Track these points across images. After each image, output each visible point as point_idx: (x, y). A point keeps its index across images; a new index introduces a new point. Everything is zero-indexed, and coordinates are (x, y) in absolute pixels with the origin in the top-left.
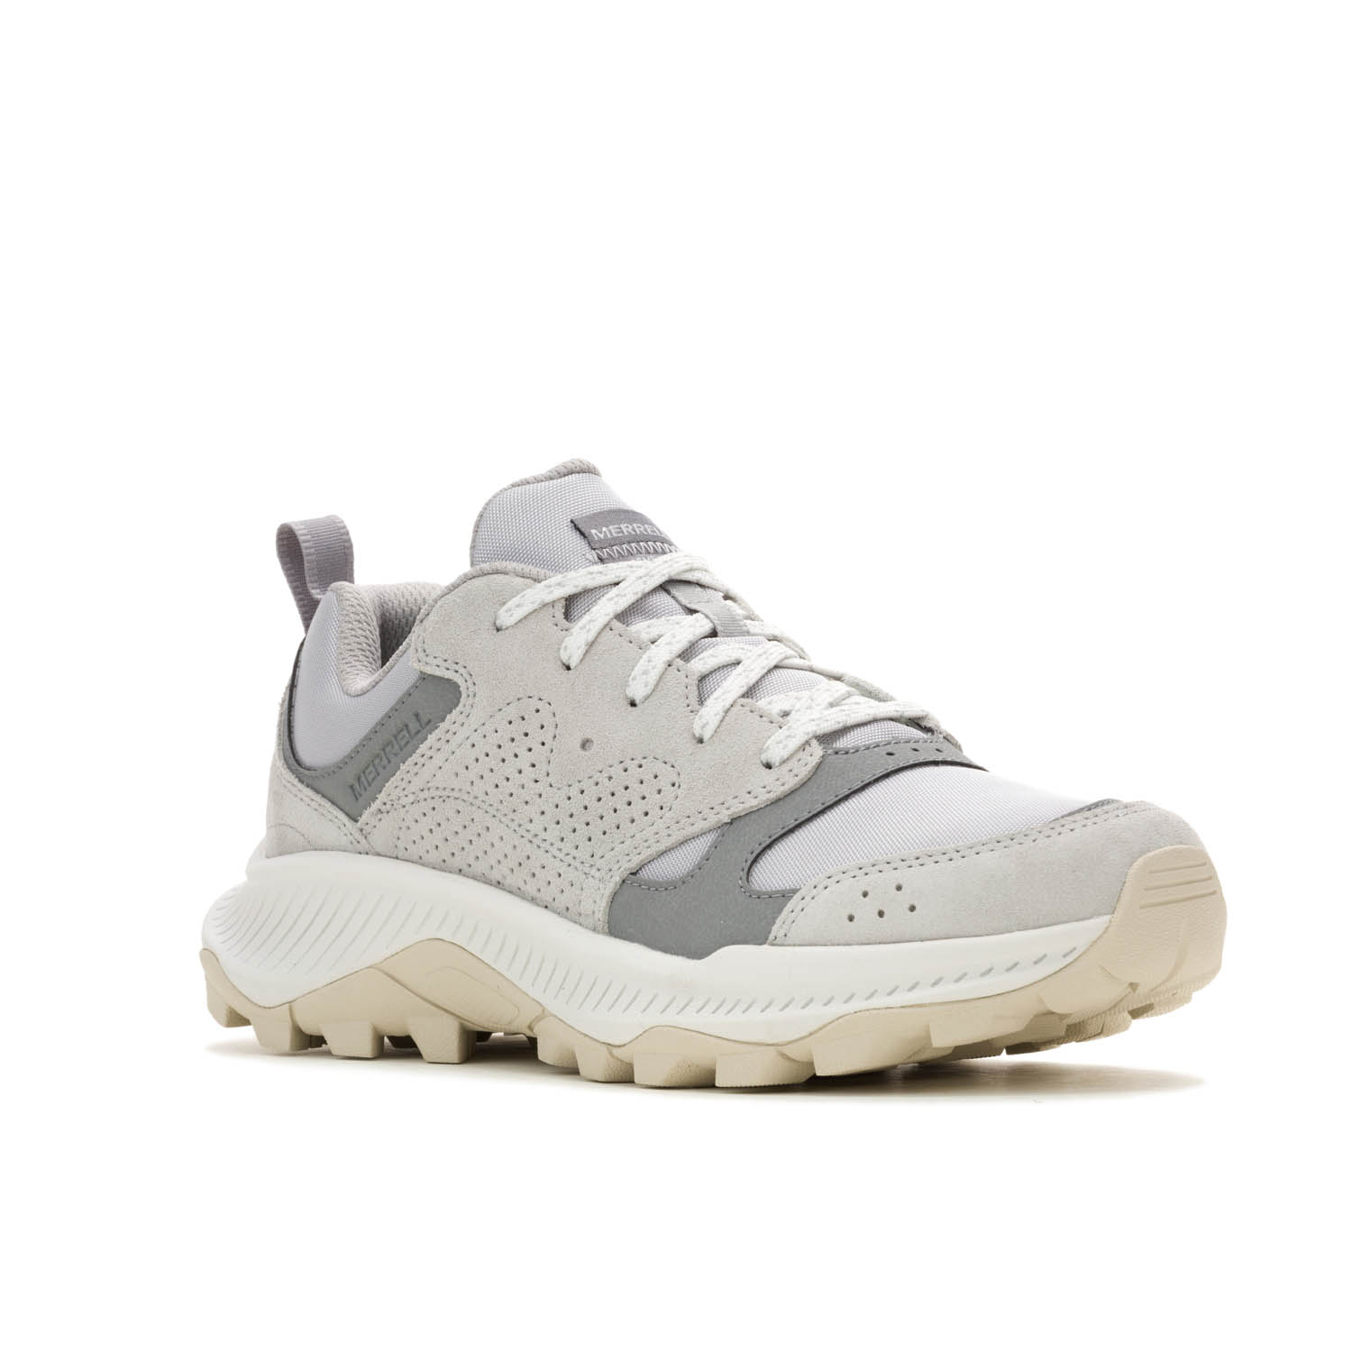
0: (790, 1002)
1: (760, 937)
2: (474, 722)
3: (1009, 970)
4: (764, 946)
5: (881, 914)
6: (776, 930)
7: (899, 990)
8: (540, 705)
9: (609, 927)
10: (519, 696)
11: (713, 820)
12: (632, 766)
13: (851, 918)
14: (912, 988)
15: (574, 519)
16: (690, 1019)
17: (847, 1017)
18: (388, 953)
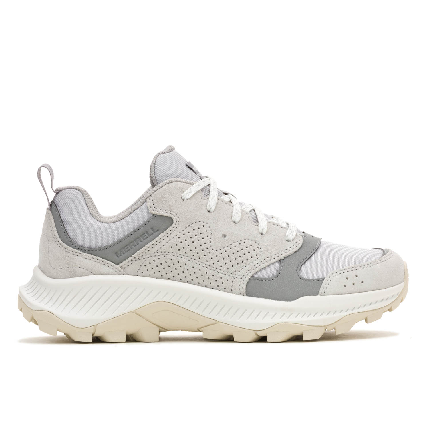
0: (329, 313)
1: (316, 293)
2: (179, 229)
3: (381, 301)
4: (318, 296)
5: (354, 284)
6: (321, 291)
7: (361, 307)
8: (204, 224)
9: (246, 293)
10: (196, 221)
11: (278, 259)
12: (242, 242)
13: (345, 286)
14: (364, 306)
15: (187, 164)
16: (293, 319)
17: (347, 316)
18: (139, 307)
